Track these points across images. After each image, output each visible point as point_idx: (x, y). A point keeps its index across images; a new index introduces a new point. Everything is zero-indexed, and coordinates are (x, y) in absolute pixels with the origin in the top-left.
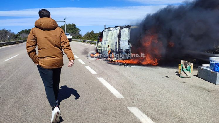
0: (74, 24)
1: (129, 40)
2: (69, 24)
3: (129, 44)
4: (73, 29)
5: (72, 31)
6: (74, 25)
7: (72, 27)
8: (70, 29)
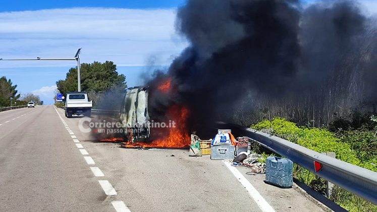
0: (112, 63)
1: (146, 109)
2: (96, 63)
3: (145, 115)
4: (106, 77)
5: (104, 84)
6: (110, 66)
7: (105, 73)
8: (98, 79)
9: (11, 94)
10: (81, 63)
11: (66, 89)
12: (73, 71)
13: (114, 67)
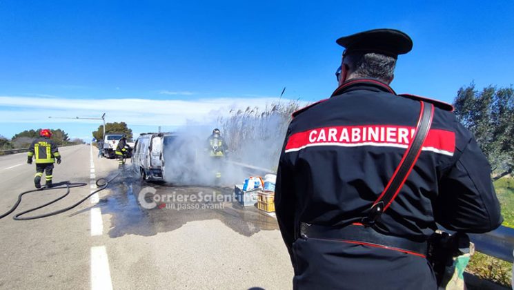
1: (161, 153)
3: (161, 159)
7: (120, 128)
9: (63, 138)
10: (106, 122)
11: (98, 137)
12: (102, 126)
13: (126, 125)
